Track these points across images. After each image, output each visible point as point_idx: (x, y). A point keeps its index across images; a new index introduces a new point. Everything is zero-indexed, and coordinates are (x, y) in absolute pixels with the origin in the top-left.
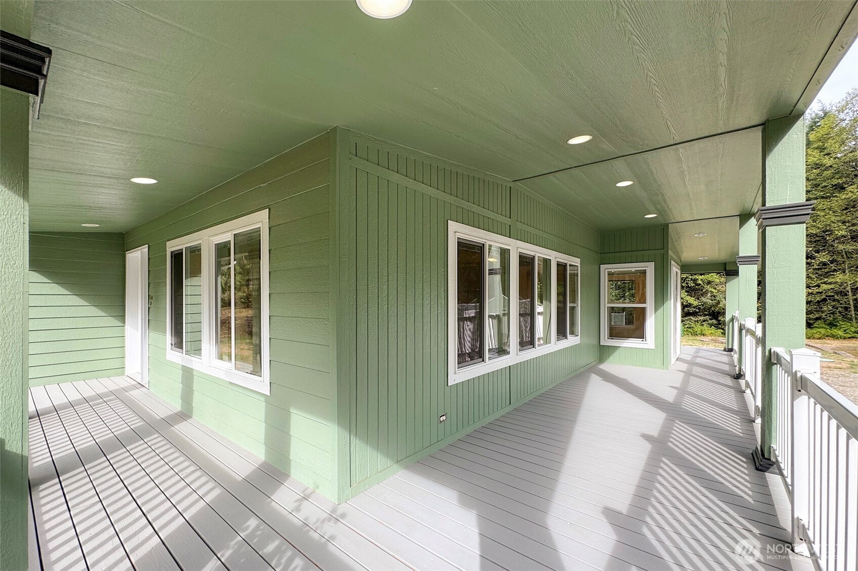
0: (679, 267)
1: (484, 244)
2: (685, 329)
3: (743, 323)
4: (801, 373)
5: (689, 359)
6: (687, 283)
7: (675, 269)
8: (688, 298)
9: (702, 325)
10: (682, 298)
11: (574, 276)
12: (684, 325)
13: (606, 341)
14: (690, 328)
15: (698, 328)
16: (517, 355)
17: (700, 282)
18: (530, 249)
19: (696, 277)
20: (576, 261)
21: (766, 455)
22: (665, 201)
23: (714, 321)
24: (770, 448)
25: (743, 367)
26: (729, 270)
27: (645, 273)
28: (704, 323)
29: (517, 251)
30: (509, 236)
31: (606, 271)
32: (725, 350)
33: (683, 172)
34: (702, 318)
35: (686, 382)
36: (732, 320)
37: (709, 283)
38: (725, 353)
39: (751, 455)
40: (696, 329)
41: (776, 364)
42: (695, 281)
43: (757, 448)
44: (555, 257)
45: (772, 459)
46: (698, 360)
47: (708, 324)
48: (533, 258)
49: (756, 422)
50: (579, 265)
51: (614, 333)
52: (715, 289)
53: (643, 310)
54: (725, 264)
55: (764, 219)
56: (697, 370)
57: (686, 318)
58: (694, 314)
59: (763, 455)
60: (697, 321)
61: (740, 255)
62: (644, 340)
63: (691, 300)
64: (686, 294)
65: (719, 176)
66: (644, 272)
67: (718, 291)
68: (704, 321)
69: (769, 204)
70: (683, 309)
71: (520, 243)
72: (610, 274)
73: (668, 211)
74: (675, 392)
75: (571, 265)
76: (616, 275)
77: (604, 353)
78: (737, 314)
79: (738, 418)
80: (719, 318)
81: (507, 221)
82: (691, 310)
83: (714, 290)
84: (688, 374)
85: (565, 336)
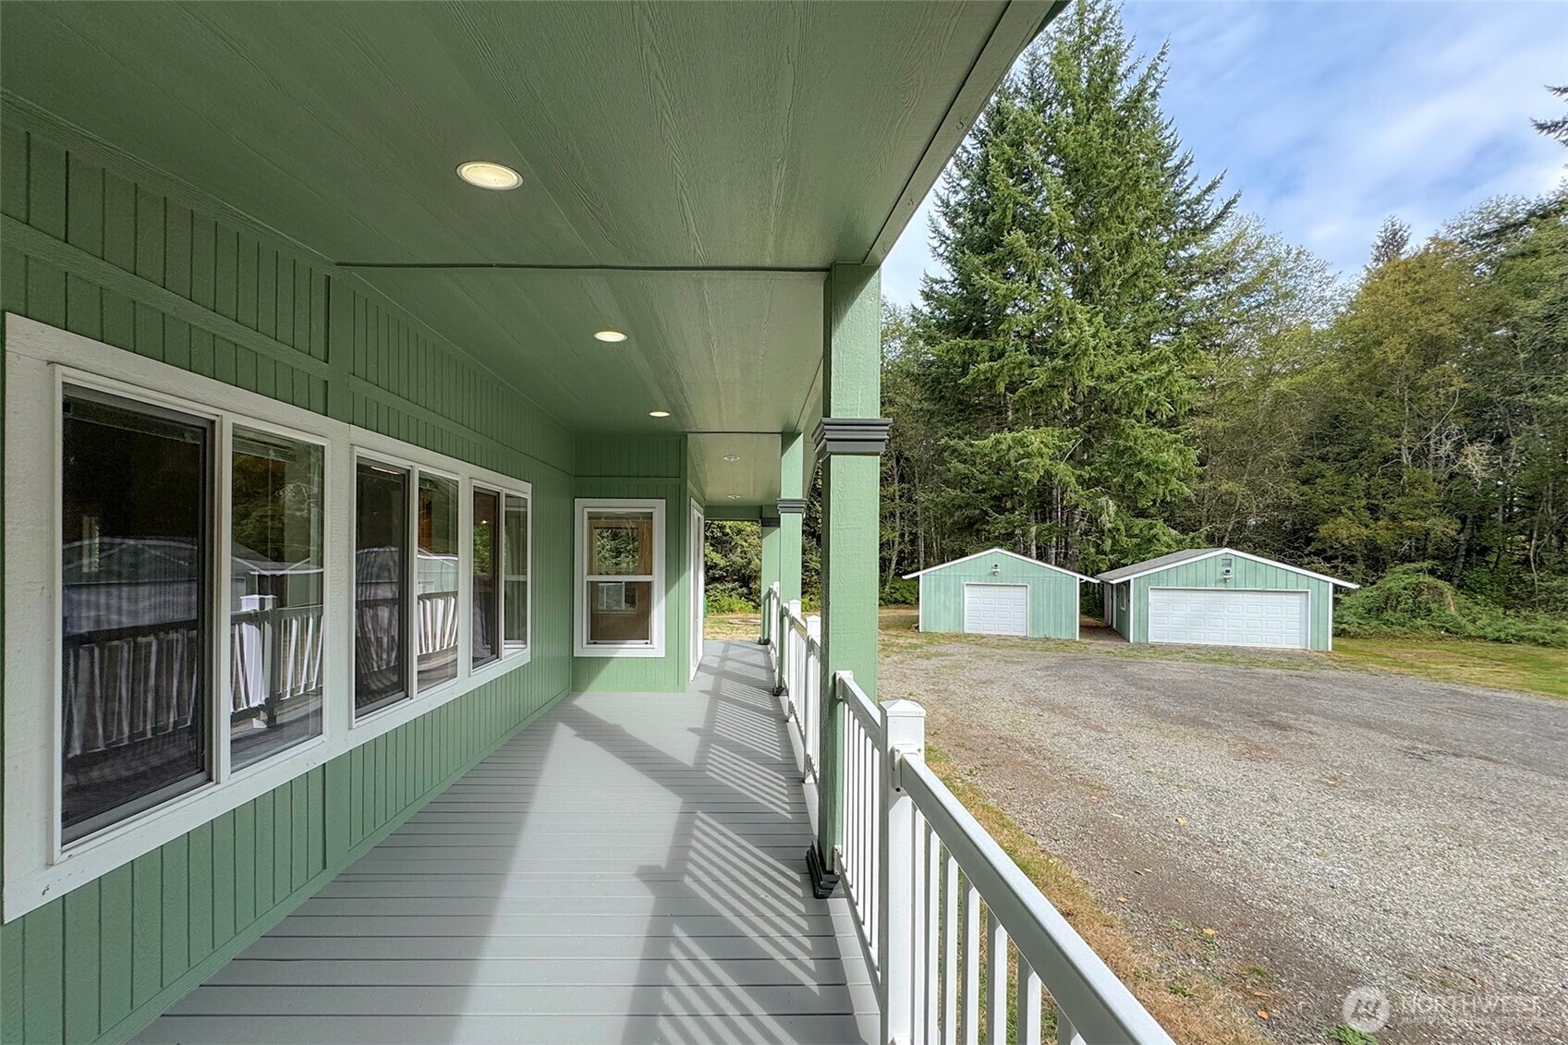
0: (702, 510)
1: (213, 422)
2: (709, 604)
3: (786, 605)
4: (901, 753)
5: (715, 665)
6: (712, 532)
7: (696, 514)
8: (714, 555)
9: (731, 596)
10: (706, 556)
11: (518, 519)
12: (708, 597)
13: (584, 649)
14: (715, 601)
15: (725, 601)
16: (350, 728)
17: (728, 530)
18: (391, 452)
19: (725, 523)
20: (524, 490)
21: (828, 867)
22: (682, 390)
23: (745, 590)
24: (833, 850)
25: (785, 677)
26: (767, 518)
27: (652, 518)
28: (732, 593)
29: (351, 453)
30: (322, 410)
31: (586, 510)
32: (760, 643)
33: (709, 335)
34: (730, 586)
35: (711, 716)
36: (769, 595)
37: (739, 532)
38: (760, 647)
39: (805, 862)
40: (722, 603)
41: (841, 700)
42: (722, 528)
43: (812, 847)
44: (465, 477)
45: (836, 871)
46: (730, 666)
47: (738, 594)
48: (405, 476)
49: (806, 781)
50: (529, 497)
51: (601, 631)
52: (746, 541)
53: (649, 584)
54: (761, 507)
55: (828, 440)
56: (728, 687)
57: (711, 586)
58: (720, 579)
59: (823, 864)
60: (724, 590)
61: (783, 497)
62: (649, 641)
63: (717, 558)
64: (711, 548)
65: (761, 358)
66: (650, 516)
67: (750, 545)
68: (733, 590)
69: (836, 415)
70: (706, 572)
71: (358, 434)
72: (592, 517)
73: (687, 410)
74: (696, 739)
75: (507, 496)
76: (603, 520)
77: (579, 673)
78: (776, 587)
79: (783, 778)
80: (751, 585)
81: (320, 370)
82: (718, 573)
83: (744, 543)
84: (715, 696)
85: (495, 652)
